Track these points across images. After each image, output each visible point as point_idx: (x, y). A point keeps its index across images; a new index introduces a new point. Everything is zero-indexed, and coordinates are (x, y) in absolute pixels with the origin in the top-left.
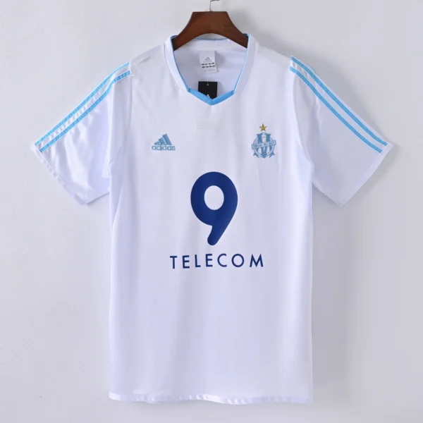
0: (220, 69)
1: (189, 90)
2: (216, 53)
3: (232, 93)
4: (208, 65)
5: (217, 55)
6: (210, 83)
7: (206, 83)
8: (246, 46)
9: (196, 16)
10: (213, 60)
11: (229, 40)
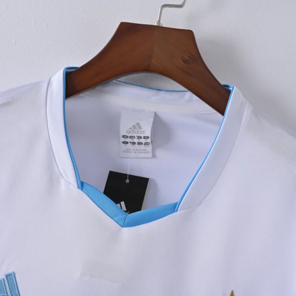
0: (159, 153)
1: (82, 185)
2: (156, 116)
3: (174, 208)
4: (136, 140)
5: (158, 123)
6: (133, 178)
7: (124, 176)
8: (222, 111)
9: (126, 30)
10: (147, 131)
11: (189, 95)
